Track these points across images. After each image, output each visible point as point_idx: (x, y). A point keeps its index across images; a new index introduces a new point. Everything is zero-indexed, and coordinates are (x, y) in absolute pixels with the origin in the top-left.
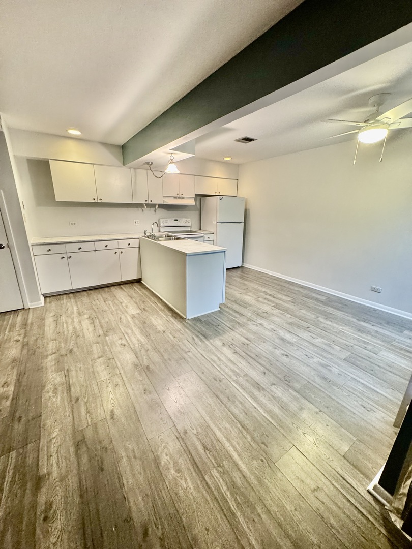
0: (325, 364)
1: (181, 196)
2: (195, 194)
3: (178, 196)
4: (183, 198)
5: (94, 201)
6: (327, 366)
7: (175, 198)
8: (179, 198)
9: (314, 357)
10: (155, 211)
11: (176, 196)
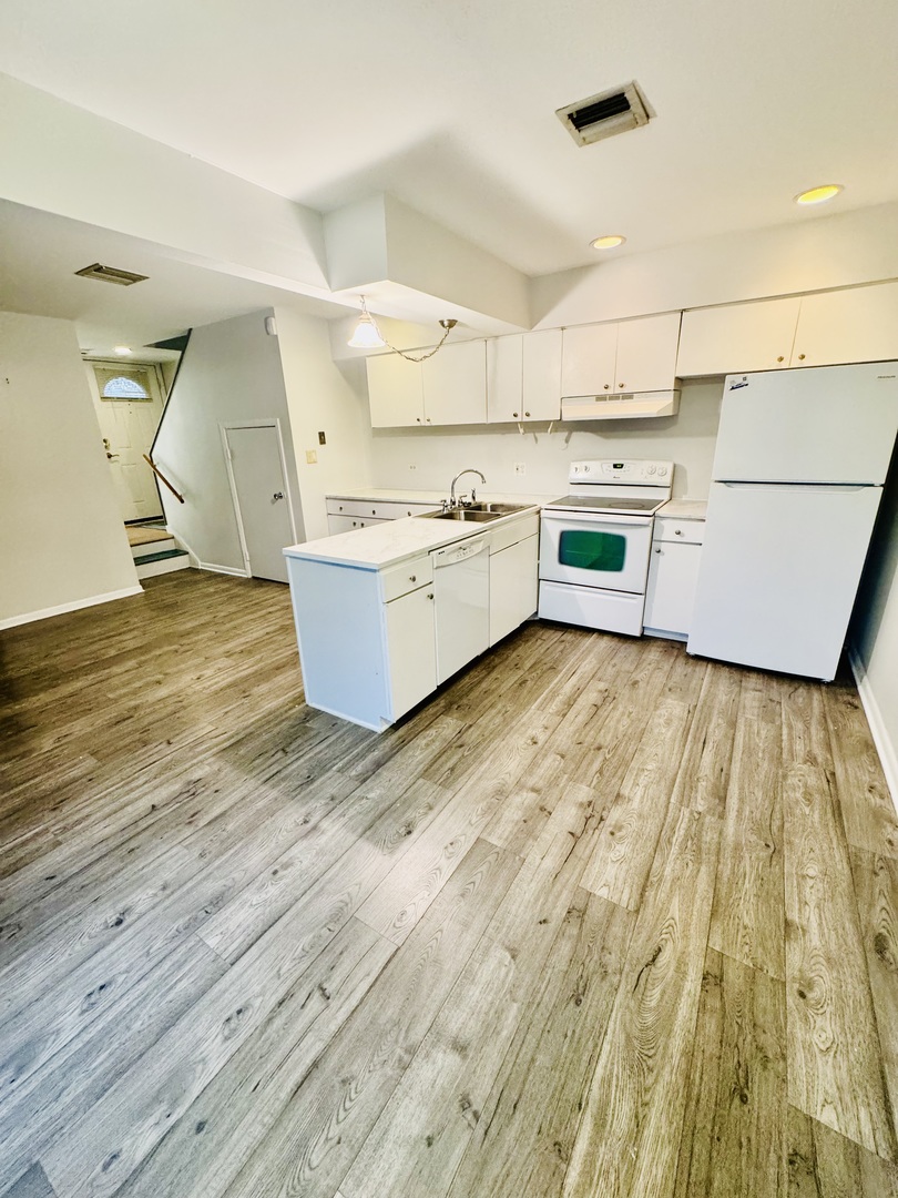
0: (33, 1059)
1: (619, 390)
2: (677, 378)
3: (610, 391)
4: (629, 396)
5: (418, 424)
6: (20, 1070)
7: (600, 398)
8: (615, 397)
9: (88, 1017)
10: (567, 441)
11: (604, 392)
